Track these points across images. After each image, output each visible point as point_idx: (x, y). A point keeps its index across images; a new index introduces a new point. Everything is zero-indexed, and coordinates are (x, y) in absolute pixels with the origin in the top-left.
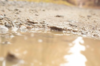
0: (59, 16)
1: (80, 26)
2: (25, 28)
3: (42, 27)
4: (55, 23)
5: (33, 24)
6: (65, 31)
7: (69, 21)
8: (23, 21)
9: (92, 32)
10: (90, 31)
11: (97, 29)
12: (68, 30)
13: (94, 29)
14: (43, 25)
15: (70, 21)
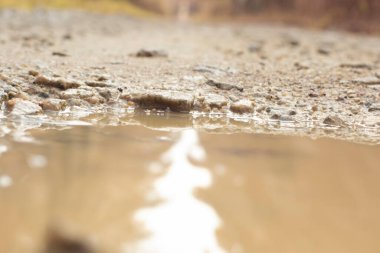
0: (148, 55)
1: (255, 88)
2: (34, 111)
3: (102, 102)
4: (148, 83)
5: (62, 93)
6: (200, 111)
7: (201, 71)
8: (15, 80)
9: (310, 108)
10: (302, 106)
11: (328, 95)
12: (213, 106)
13: (315, 96)
14: (102, 94)
15: (203, 68)
